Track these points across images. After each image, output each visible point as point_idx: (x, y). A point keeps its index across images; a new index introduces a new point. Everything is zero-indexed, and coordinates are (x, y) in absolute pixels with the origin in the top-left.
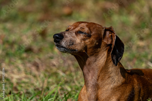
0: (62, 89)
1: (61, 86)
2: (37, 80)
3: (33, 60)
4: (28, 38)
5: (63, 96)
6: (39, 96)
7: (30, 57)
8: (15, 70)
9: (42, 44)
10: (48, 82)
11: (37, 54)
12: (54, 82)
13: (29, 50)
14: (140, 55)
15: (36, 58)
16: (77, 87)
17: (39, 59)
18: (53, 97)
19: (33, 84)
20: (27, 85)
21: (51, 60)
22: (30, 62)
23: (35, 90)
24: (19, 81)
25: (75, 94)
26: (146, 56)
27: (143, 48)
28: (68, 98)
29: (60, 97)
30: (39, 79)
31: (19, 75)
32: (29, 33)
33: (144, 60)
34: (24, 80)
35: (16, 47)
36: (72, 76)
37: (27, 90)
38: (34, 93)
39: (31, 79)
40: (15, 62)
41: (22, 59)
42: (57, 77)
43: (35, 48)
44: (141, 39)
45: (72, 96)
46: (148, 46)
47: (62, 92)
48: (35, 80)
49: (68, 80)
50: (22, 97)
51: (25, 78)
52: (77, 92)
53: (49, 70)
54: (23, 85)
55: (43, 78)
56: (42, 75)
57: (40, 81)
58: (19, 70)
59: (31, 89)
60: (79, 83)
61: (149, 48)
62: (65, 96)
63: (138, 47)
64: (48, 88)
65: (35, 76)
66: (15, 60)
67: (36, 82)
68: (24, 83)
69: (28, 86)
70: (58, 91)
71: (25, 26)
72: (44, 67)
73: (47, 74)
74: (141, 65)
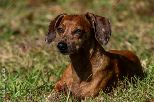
0: (46, 68)
1: (45, 64)
2: (24, 60)
3: (20, 42)
4: (16, 22)
5: (46, 73)
6: (25, 74)
7: (17, 39)
8: (4, 51)
9: (28, 27)
10: (34, 62)
11: (24, 36)
12: (39, 61)
13: (17, 33)
14: (118, 35)
15: (23, 40)
16: (59, 65)
17: (26, 41)
18: (37, 75)
19: (19, 64)
20: (14, 64)
21: (37, 41)
22: (17, 43)
23: (21, 69)
24: (7, 61)
25: (57, 72)
26: (124, 36)
27: (121, 28)
28: (50, 75)
29: (43, 74)
30: (25, 59)
31: (7, 55)
32: (18, 18)
33: (122, 39)
34: (12, 60)
35: (5, 30)
36: (55, 56)
37: (14, 69)
38: (20, 72)
39: (18, 59)
40: (4, 43)
41: (10, 41)
42: (41, 56)
43: (23, 30)
44: (120, 20)
45: (54, 74)
46: (126, 27)
47: (45, 70)
48: (22, 60)
49: (52, 59)
50: (9, 75)
51: (13, 58)
52: (59, 70)
53: (34, 50)
54: (11, 65)
55: (28, 58)
56: (28, 55)
57: (26, 61)
58: (8, 51)
59: (17, 68)
60: (62, 62)
61: (127, 29)
62: (48, 73)
63: (117, 28)
64: (33, 67)
65: (21, 56)
66: (4, 42)
67: (22, 62)
68: (12, 62)
69: (15, 66)
70: (41, 69)
71: (14, 11)
72: (30, 48)
73: (32, 54)
74: (120, 44)
